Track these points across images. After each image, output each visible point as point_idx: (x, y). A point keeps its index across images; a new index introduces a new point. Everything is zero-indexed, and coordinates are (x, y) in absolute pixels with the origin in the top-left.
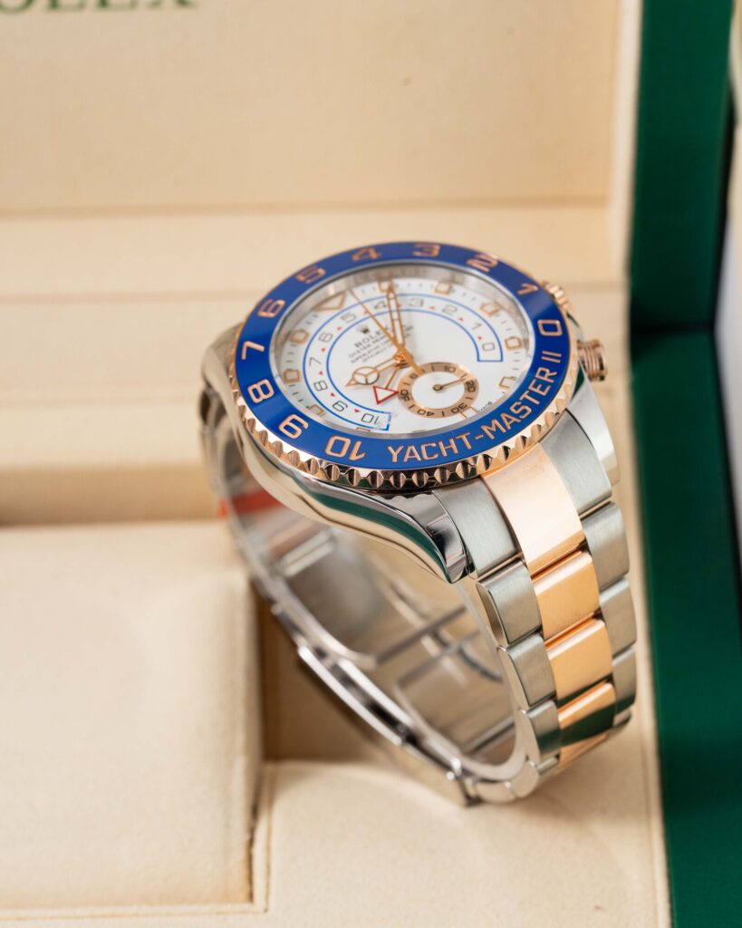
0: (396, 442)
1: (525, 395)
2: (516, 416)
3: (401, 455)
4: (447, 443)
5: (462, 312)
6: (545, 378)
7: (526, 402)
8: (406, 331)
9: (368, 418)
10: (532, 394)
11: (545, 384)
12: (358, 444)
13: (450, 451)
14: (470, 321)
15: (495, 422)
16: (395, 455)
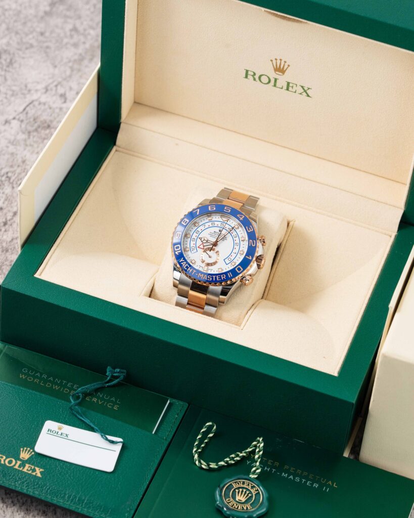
0: (184, 259)
1: (214, 277)
2: (208, 278)
3: (182, 262)
4: (191, 269)
5: (237, 248)
6: (222, 277)
7: (212, 278)
8: (224, 238)
9: (193, 248)
10: (216, 278)
11: (221, 278)
12: (180, 251)
13: (189, 271)
14: (236, 251)
15: (203, 275)
16: (182, 260)
